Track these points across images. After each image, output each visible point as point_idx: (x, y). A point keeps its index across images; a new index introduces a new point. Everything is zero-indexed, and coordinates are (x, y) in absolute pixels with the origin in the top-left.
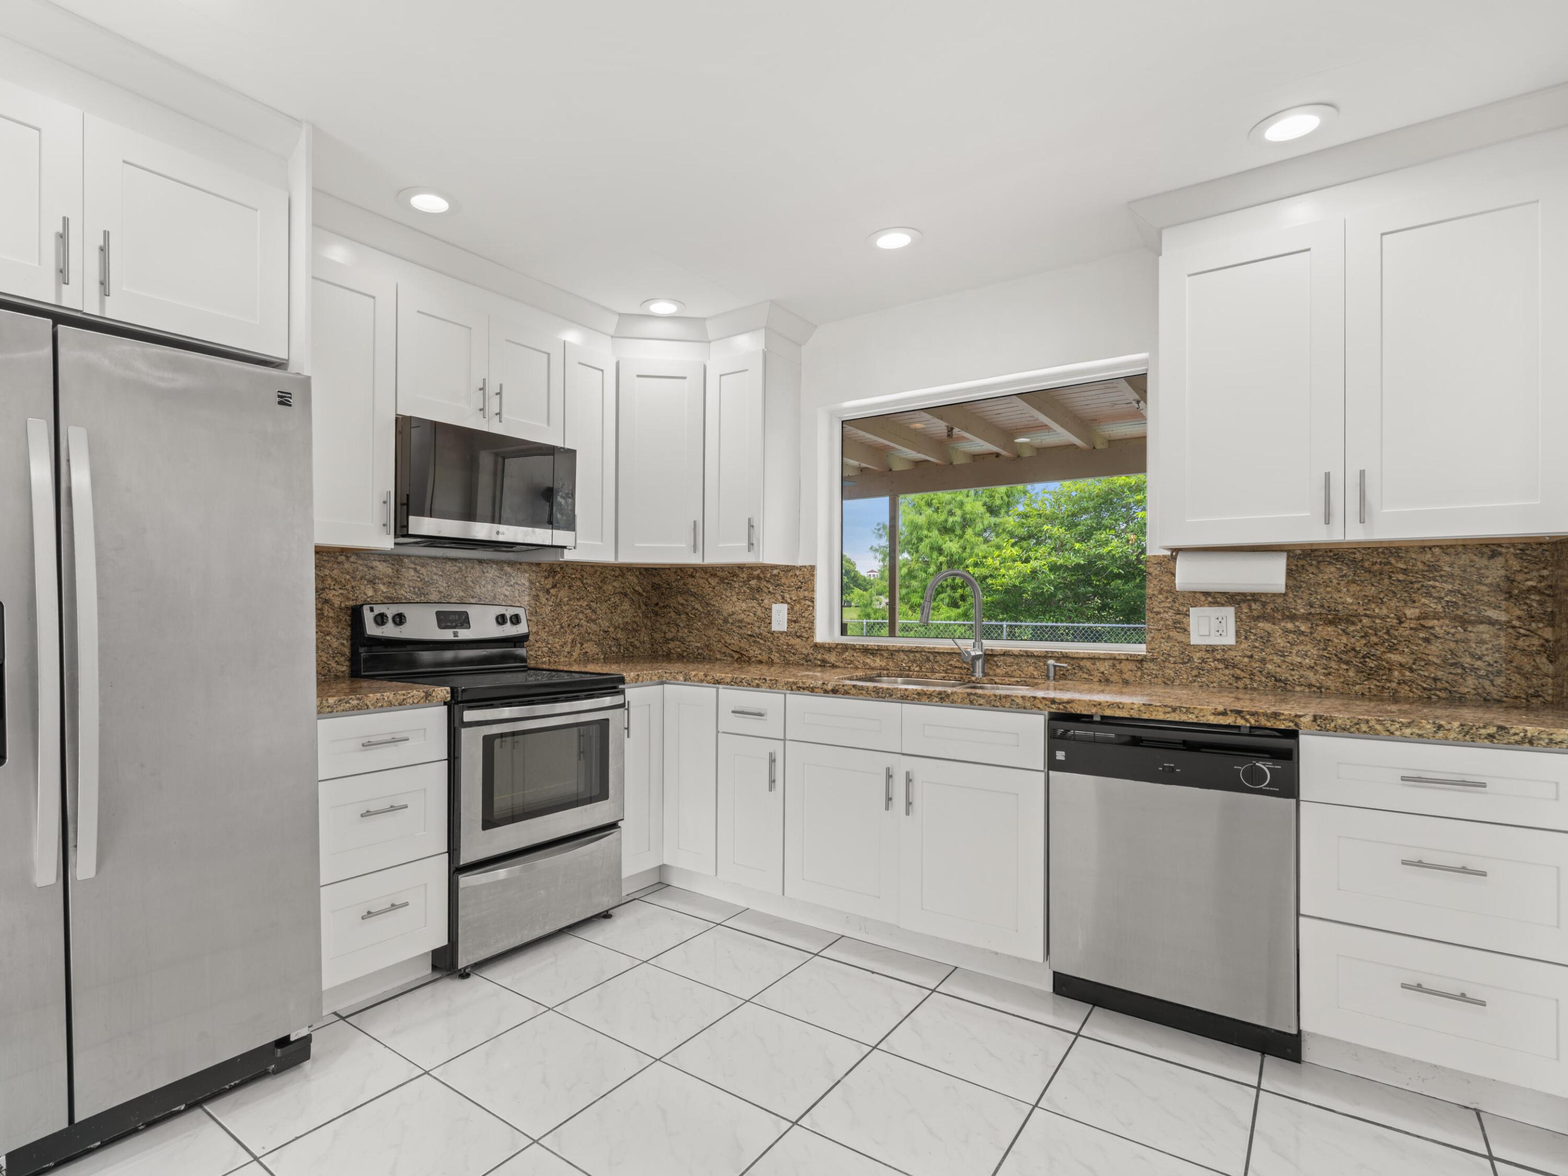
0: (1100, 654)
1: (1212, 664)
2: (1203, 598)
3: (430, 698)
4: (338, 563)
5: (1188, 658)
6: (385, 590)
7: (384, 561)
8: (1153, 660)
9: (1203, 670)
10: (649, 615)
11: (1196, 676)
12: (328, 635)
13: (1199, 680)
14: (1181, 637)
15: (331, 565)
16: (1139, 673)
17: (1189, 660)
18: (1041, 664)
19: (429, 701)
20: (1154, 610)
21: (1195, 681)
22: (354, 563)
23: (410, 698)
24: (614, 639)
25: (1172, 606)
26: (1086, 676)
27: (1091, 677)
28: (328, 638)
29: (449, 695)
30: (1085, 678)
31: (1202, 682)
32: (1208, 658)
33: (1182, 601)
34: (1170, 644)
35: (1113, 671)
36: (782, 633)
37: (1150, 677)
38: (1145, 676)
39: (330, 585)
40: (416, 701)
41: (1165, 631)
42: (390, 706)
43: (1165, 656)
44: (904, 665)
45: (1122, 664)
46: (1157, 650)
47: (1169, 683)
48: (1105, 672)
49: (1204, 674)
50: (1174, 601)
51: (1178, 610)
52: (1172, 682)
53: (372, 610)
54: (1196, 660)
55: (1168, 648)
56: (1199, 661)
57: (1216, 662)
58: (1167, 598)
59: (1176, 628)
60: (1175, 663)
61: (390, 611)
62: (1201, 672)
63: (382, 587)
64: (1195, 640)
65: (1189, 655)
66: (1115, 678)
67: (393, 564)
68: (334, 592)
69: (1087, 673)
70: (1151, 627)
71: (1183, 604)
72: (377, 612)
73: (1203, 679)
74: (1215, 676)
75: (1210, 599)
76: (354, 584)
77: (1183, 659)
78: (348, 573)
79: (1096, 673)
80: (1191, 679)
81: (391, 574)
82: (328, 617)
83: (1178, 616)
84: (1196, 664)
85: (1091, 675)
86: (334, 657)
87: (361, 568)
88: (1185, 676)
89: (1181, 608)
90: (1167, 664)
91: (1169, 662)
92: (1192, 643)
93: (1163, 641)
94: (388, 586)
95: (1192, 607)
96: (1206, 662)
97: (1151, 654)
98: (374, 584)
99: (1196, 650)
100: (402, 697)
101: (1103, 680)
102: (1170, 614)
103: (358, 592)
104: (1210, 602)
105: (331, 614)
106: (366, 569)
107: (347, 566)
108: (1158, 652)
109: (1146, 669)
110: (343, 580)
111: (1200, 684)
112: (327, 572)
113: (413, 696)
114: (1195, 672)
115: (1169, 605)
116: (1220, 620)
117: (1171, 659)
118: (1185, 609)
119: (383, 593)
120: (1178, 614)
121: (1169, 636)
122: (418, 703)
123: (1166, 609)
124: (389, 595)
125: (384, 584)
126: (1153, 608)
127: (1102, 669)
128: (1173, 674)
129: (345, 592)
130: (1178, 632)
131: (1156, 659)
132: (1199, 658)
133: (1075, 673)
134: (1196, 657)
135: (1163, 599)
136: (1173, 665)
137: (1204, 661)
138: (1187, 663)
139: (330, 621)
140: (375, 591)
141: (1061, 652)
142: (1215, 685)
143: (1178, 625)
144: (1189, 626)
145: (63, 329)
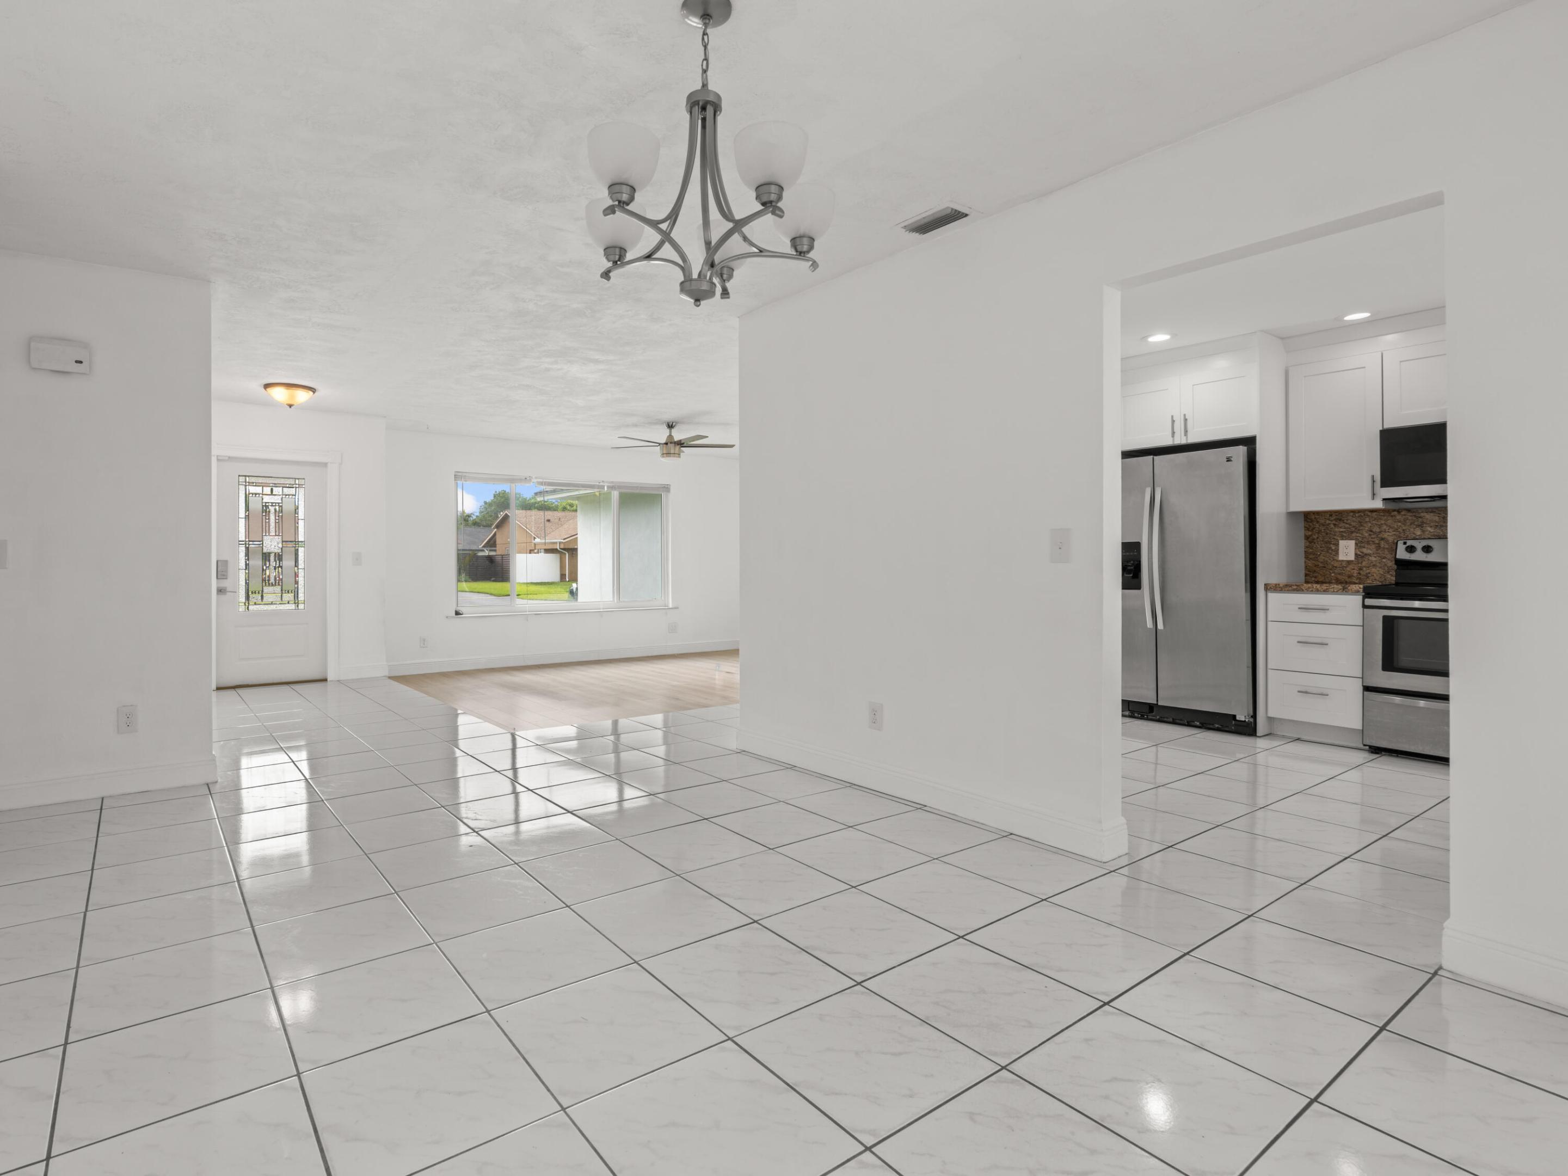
4: (1392, 516)
6: (1432, 531)
7: (1431, 512)
12: (1384, 558)
15: (1386, 518)
22: (1405, 515)
23: (1331, 588)
28: (1384, 560)
29: (1362, 590)
39: (1385, 529)
40: (1335, 590)
42: (1317, 591)
53: (1405, 543)
61: (1419, 545)
63: (1429, 529)
67: (1439, 514)
68: (1389, 534)
72: (1408, 545)
76: (1404, 528)
78: (1399, 522)
81: (1437, 520)
82: (1384, 548)
86: (1388, 572)
87: (1410, 518)
94: (1436, 528)
98: (1422, 527)
100: (1326, 588)
103: (1408, 533)
105: (1387, 546)
106: (1415, 518)
107: (1398, 517)
110: (1396, 526)
112: (1383, 522)
113: (1333, 588)
119: (1430, 532)
122: (1337, 592)
124: (1436, 534)
125: (1431, 527)
129: (1397, 533)
139: (1386, 550)
140: (1423, 531)
145: (1156, 458)
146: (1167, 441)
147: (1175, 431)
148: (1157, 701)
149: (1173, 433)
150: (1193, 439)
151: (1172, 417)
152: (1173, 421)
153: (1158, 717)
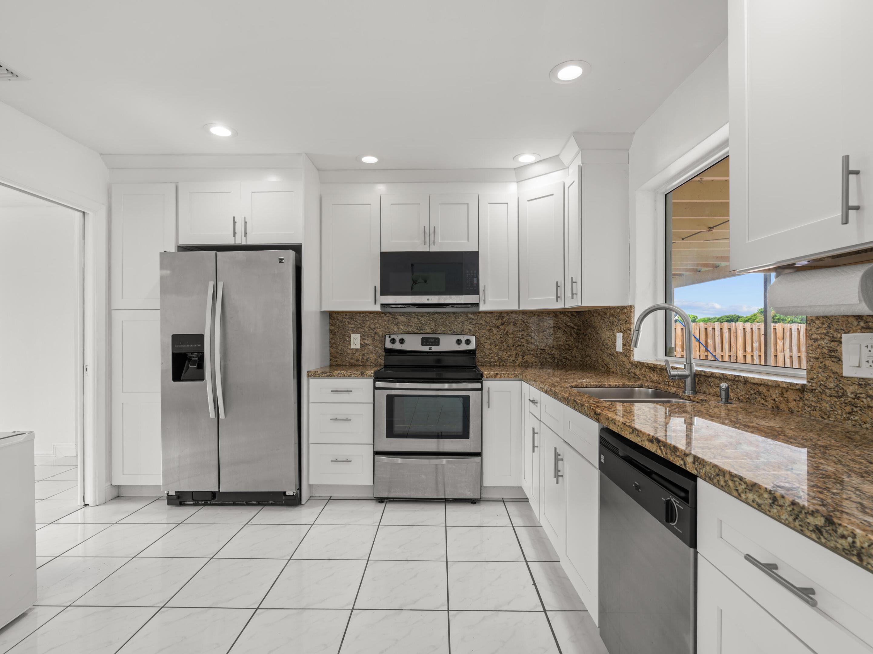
0: (768, 380)
1: (864, 400)
2: (855, 323)
3: (363, 375)
4: (381, 317)
5: (842, 391)
6: (403, 328)
7: (402, 315)
8: (812, 391)
9: (856, 407)
10: (580, 340)
11: (849, 413)
12: (377, 347)
13: (852, 417)
14: (834, 367)
15: (378, 318)
16: (801, 404)
17: (843, 394)
18: (735, 387)
19: (363, 376)
20: (813, 337)
21: (848, 419)
22: (388, 317)
23: (353, 374)
24: (549, 354)
25: (828, 333)
26: (763, 402)
27: (766, 404)
28: (377, 349)
29: (373, 375)
30: (762, 404)
31: (855, 421)
32: (861, 393)
33: (836, 326)
34: (825, 375)
35: (782, 399)
36: (620, 353)
37: (810, 409)
38: (806, 407)
39: (377, 326)
40: (356, 376)
41: (822, 360)
42: (344, 377)
43: (822, 387)
44: (666, 380)
45: (788, 393)
46: (816, 380)
47: (825, 417)
48: (777, 399)
49: (857, 412)
50: (829, 327)
51: (833, 337)
52: (829, 417)
53: (390, 337)
54: (849, 394)
55: (825, 379)
56: (852, 396)
57: (869, 399)
58: (823, 323)
59: (831, 356)
60: (831, 396)
61: (397, 338)
62: (855, 409)
63: (401, 327)
64: (847, 372)
65: (843, 388)
66: (783, 406)
67: (406, 317)
68: (379, 329)
69: (764, 399)
70: (810, 355)
71: (837, 330)
72: (391, 338)
73: (857, 418)
74: (868, 415)
75: (862, 324)
76: (388, 326)
77: (838, 392)
78: (386, 321)
79: (769, 399)
80: (845, 416)
81: (405, 321)
82: (377, 340)
83: (833, 343)
84: (850, 399)
85: (766, 401)
86: (379, 357)
87: (391, 319)
88: (840, 412)
89: (835, 334)
90: (823, 396)
91: (826, 395)
92: (844, 375)
93: (820, 370)
94: (404, 326)
95: (845, 333)
96: (858, 398)
97: (810, 384)
98: (398, 325)
99: (850, 382)
100: (350, 373)
101: (774, 407)
102: (826, 341)
103: (390, 329)
104: (863, 328)
105: (378, 339)
106: (394, 319)
107: (385, 318)
108: (816, 383)
109: (807, 400)
110: (383, 324)
111: (854, 423)
112: (376, 321)
113: (355, 373)
114: (848, 409)
115: (825, 331)
116: (870, 348)
117: (827, 391)
118: (839, 335)
119: (402, 329)
120: (833, 341)
121: (825, 365)
122: (357, 377)
123: (823, 336)
124: (405, 330)
125: (402, 325)
126: (812, 335)
127: (774, 396)
128: (828, 408)
129: (384, 329)
130: (833, 361)
131: (815, 390)
132: (852, 393)
133: (756, 398)
134: (850, 390)
135: (820, 325)
136: (828, 399)
137: (857, 397)
138: (841, 397)
139: (378, 342)
140: (398, 328)
141: (744, 376)
142: (868, 425)
143: (833, 354)
144: (842, 354)
145: (218, 253)
146: (230, 241)
147: (236, 231)
148: (219, 488)
149: (235, 233)
150: (251, 241)
151: (234, 218)
152: (235, 223)
153: (220, 502)
